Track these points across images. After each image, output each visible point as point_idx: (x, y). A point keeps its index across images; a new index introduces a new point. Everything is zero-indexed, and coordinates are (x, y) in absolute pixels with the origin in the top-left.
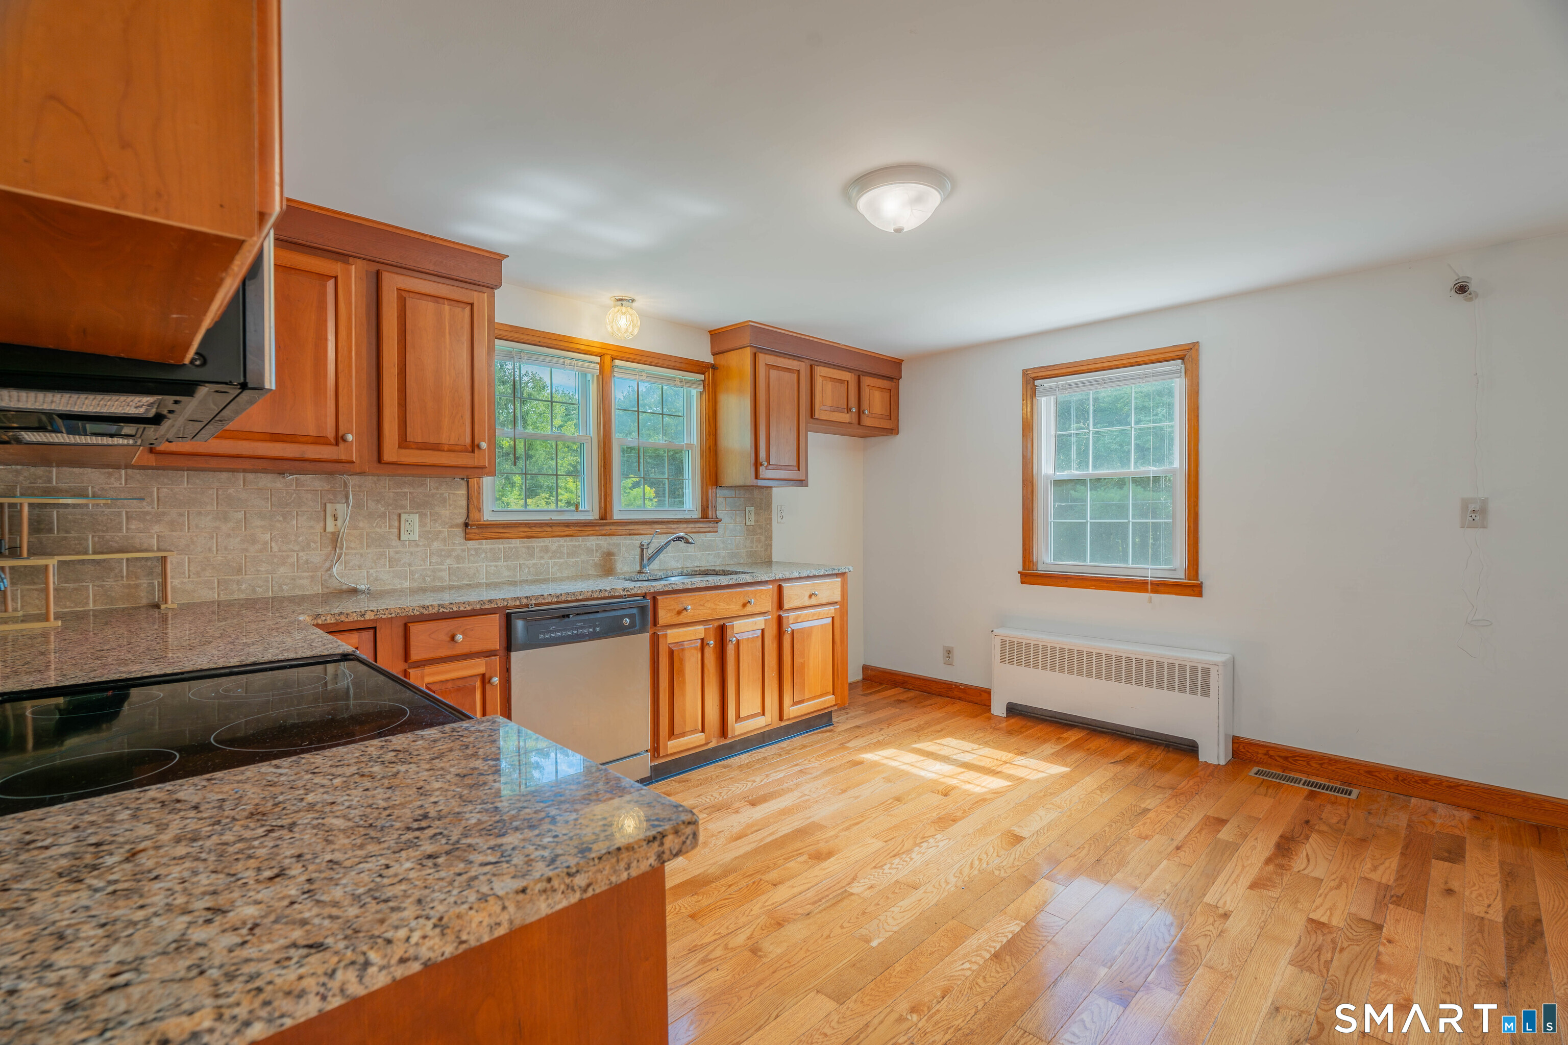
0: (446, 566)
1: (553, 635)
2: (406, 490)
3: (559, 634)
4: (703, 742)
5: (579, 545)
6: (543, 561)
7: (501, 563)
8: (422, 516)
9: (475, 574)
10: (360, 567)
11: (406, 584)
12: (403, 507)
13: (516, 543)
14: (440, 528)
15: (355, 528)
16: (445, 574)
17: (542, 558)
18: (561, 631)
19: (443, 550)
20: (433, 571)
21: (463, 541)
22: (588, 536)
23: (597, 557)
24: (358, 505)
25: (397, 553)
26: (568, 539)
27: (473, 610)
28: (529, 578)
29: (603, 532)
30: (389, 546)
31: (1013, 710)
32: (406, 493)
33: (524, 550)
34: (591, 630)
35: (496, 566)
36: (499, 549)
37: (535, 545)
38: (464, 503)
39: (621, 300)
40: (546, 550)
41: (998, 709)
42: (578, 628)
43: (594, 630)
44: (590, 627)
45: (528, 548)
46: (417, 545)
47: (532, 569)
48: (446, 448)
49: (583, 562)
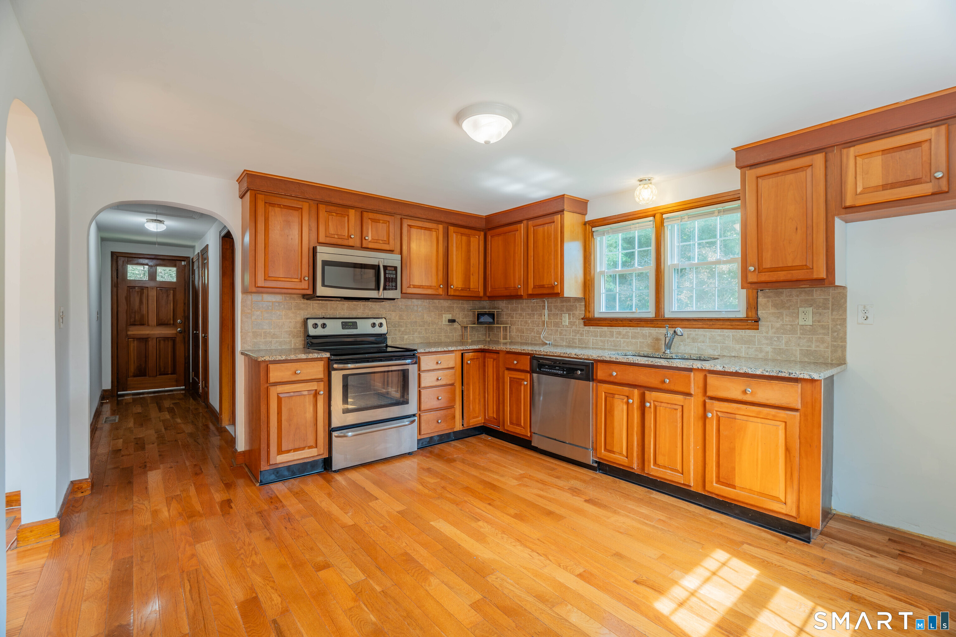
0: (577, 337)
1: (546, 370)
2: (564, 304)
3: (548, 370)
4: (626, 464)
5: (638, 332)
6: (618, 340)
7: (599, 338)
8: (569, 314)
9: (587, 342)
10: (551, 335)
12: (563, 311)
13: (605, 329)
14: (575, 320)
15: (550, 319)
16: (577, 341)
17: (617, 338)
18: (550, 369)
19: (576, 330)
20: (573, 339)
21: (583, 326)
22: (643, 327)
23: (649, 341)
24: (550, 310)
25: (562, 330)
26: (632, 328)
28: (611, 347)
29: (653, 325)
30: (559, 327)
32: (564, 305)
33: (609, 333)
34: (562, 372)
35: (596, 340)
36: (598, 331)
37: (614, 330)
38: (584, 309)
40: (619, 333)
42: (556, 370)
43: (563, 373)
44: (562, 370)
45: (610, 331)
46: (568, 327)
47: (612, 343)
49: (640, 342)
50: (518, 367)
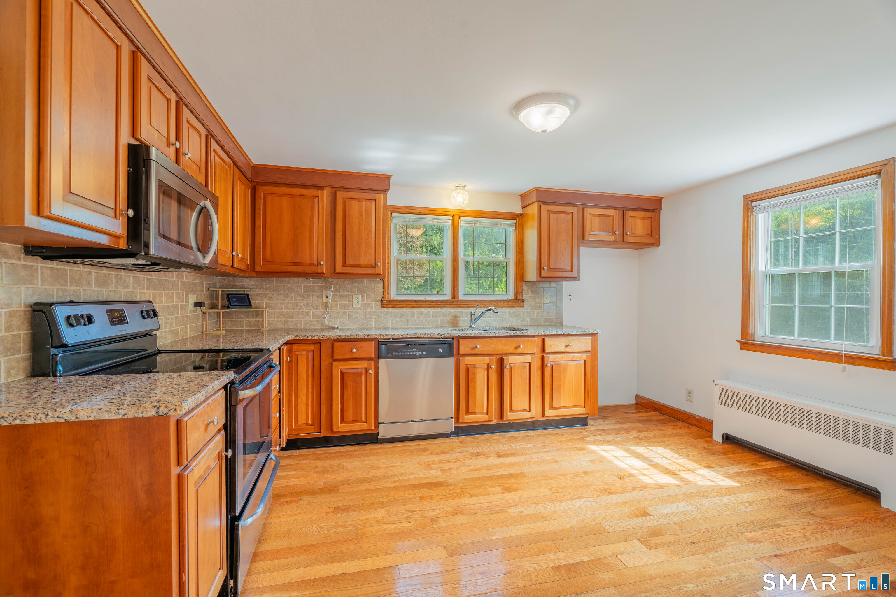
0: (373, 319)
1: (400, 353)
2: (356, 285)
3: (403, 353)
4: (487, 420)
5: (439, 312)
6: (419, 319)
7: (399, 319)
8: (362, 296)
9: (386, 323)
10: (336, 318)
11: (355, 326)
12: (354, 292)
13: (406, 309)
14: (370, 302)
15: (335, 301)
16: (372, 323)
17: (419, 317)
19: (372, 312)
20: (367, 321)
21: (380, 308)
22: (444, 307)
23: (449, 318)
24: (336, 291)
25: (352, 312)
26: (433, 308)
27: (360, 339)
28: (412, 326)
29: (452, 306)
30: (348, 309)
31: (728, 438)
32: (356, 286)
33: (410, 313)
34: (420, 353)
35: (396, 320)
36: (398, 312)
37: (415, 311)
38: (382, 290)
39: (458, 186)
40: (421, 313)
41: (717, 437)
42: (413, 351)
43: (422, 353)
44: (420, 351)
45: (412, 312)
46: (360, 309)
47: (414, 323)
48: (363, 266)
49: (441, 320)
50: (358, 356)
